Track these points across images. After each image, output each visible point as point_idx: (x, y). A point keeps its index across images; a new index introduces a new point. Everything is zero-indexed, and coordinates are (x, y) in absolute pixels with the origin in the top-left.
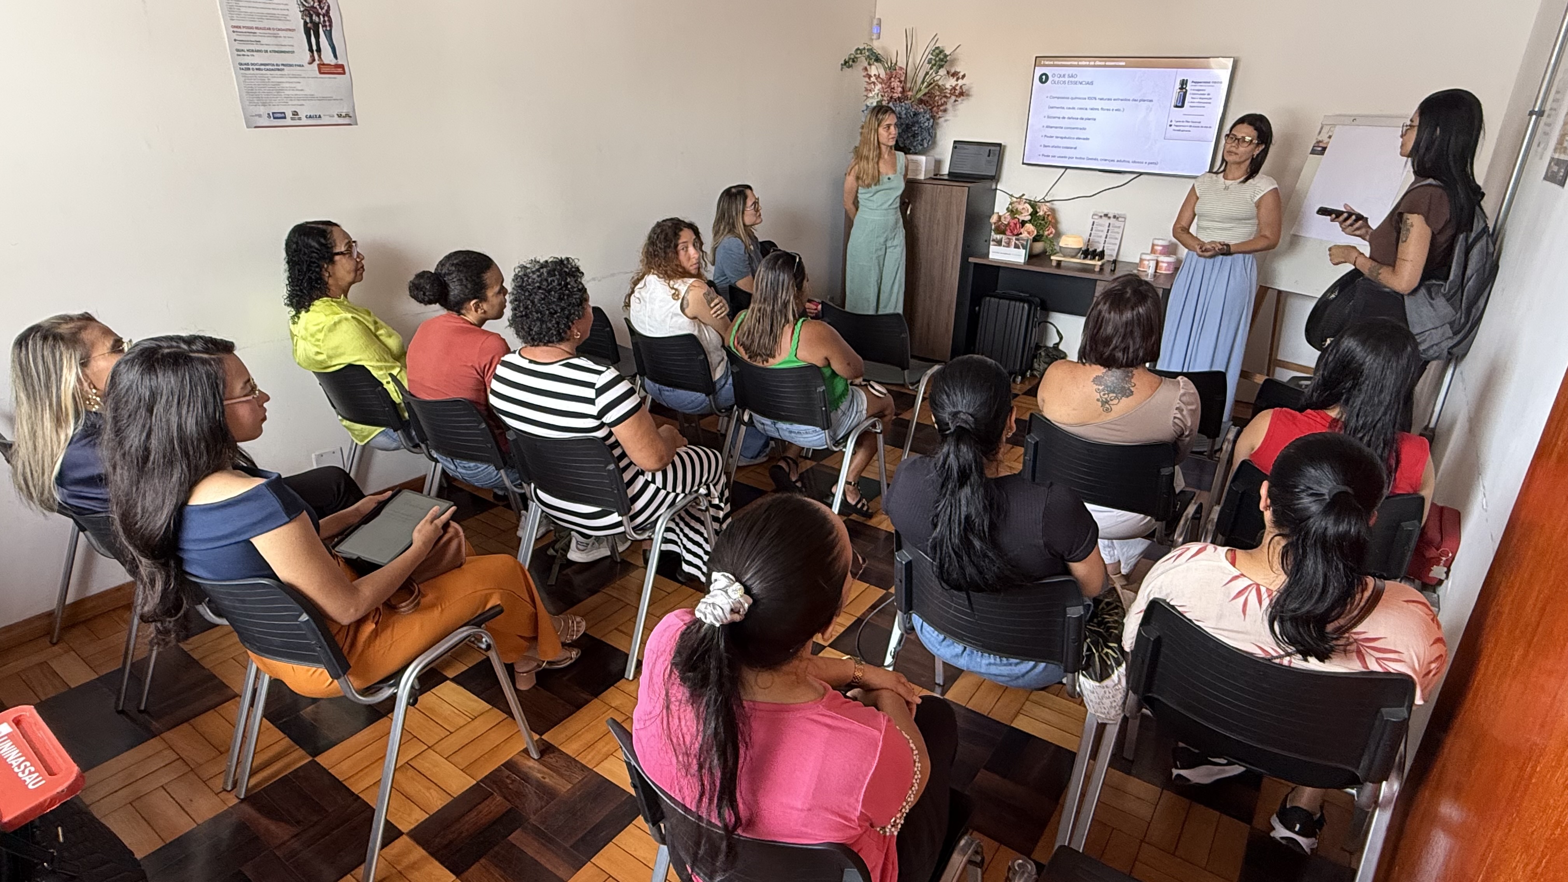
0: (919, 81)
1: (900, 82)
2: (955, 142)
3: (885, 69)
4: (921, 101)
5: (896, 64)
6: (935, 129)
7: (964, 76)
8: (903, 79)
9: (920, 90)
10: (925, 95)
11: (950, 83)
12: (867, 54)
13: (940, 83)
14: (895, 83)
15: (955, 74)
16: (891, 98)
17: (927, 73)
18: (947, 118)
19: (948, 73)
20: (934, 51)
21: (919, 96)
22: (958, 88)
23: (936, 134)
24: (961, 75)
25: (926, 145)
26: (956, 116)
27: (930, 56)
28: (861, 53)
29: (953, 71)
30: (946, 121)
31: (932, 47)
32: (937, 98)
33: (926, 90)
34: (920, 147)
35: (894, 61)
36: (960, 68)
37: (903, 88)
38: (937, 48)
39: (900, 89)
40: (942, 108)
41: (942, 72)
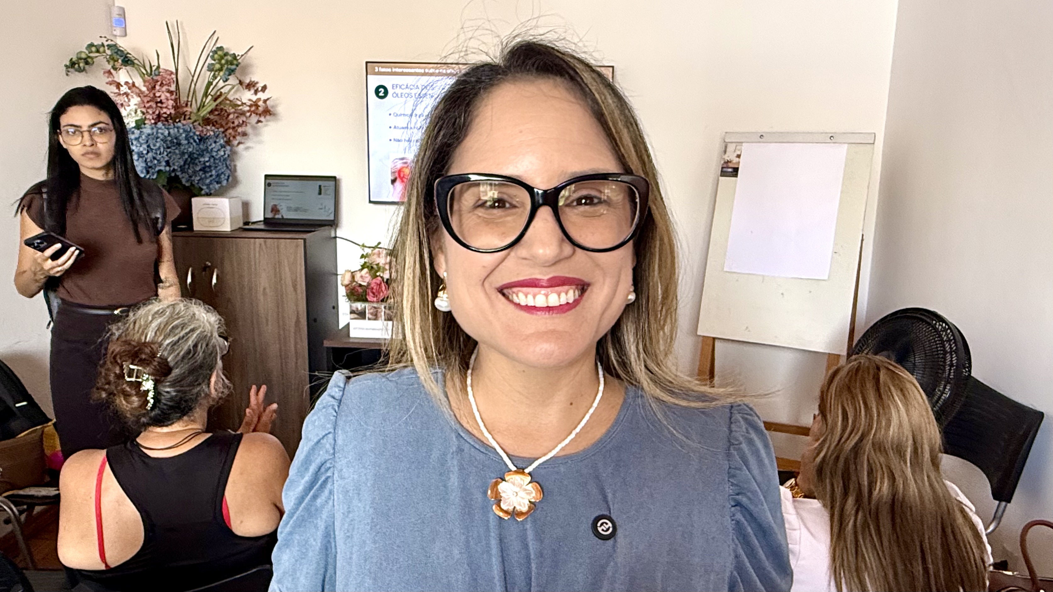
0: (200, 95)
1: (171, 93)
2: (267, 177)
3: (142, 75)
4: (207, 121)
5: (158, 67)
6: (233, 160)
7: (264, 88)
8: (173, 88)
9: (203, 105)
10: (211, 112)
11: (247, 96)
12: (109, 52)
13: (231, 97)
14: (163, 95)
15: (250, 86)
16: (159, 116)
17: (210, 84)
18: (249, 144)
19: (241, 83)
20: (215, 52)
21: (204, 113)
22: (260, 103)
23: (235, 166)
24: (260, 86)
25: (224, 183)
26: (260, 142)
27: (210, 61)
28: (98, 51)
29: (247, 81)
30: (247, 148)
31: (211, 47)
32: (231, 116)
33: (214, 105)
34: (217, 186)
35: (155, 63)
36: (258, 77)
37: (175, 100)
38: (221, 48)
39: (171, 103)
40: (240, 130)
41: (233, 80)
